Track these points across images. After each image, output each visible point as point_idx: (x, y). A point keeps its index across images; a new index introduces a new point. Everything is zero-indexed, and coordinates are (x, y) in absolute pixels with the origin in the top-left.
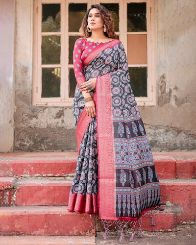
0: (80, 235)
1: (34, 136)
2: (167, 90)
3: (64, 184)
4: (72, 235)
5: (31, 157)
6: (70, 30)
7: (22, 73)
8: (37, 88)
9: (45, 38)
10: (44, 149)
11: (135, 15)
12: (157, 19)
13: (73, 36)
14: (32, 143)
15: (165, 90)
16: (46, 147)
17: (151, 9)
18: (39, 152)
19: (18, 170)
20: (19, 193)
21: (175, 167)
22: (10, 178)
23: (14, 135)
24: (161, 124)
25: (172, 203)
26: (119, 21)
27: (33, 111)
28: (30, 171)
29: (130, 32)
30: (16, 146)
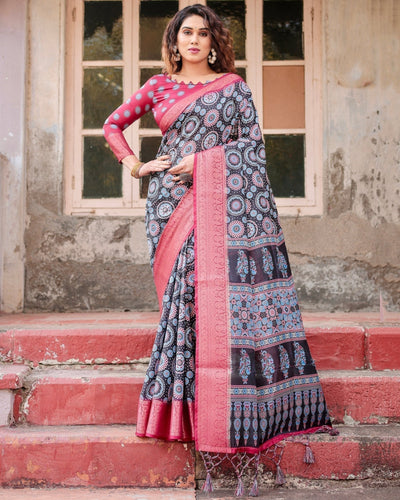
0: (163, 486)
1: (68, 279)
2: (347, 183)
3: (131, 379)
4: (146, 487)
5: (61, 323)
6: (143, 57)
7: (42, 146)
8: (73, 177)
9: (89, 73)
10: (88, 306)
11: (280, 25)
12: (327, 34)
13: (149, 69)
14: (62, 293)
15: (341, 183)
16: (91, 303)
17: (312, 12)
18: (77, 312)
19: (34, 350)
20: (36, 398)
21: (363, 344)
22: (17, 367)
23: (26, 276)
24: (333, 254)
25: (356, 419)
26: (245, 38)
27: (65, 226)
28: (60, 353)
29: (270, 60)
30: (30, 300)
